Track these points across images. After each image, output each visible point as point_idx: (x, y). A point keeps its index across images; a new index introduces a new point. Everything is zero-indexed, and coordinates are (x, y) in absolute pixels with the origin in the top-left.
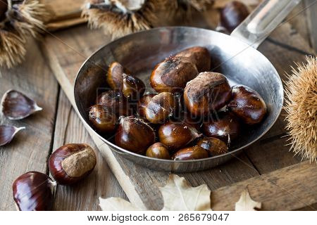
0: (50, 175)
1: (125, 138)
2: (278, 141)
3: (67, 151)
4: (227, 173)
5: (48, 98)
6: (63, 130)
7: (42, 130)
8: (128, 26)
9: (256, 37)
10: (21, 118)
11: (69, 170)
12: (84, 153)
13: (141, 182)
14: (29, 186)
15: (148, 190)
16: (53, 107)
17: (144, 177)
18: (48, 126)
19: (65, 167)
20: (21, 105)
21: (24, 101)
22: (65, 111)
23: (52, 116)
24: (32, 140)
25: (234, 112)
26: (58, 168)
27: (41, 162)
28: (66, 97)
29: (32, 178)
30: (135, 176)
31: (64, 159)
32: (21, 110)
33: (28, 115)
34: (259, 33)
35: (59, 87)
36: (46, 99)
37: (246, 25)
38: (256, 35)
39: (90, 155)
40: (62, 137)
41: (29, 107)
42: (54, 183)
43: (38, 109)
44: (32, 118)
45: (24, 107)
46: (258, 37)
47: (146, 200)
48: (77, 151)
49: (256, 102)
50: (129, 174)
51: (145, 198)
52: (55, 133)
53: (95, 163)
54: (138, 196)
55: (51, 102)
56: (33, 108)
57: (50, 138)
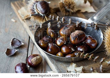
0: (27, 64)
1: (49, 50)
2: (102, 53)
3: (33, 56)
4: (85, 63)
5: (26, 41)
6: (31, 51)
7: (24, 51)
8: (44, 20)
9: (96, 21)
10: (17, 47)
11: (33, 62)
12: (38, 57)
13: (57, 66)
14: (21, 67)
15: (59, 68)
16: (28, 44)
17: (58, 64)
18: (26, 50)
19: (32, 61)
20: (17, 43)
21: (18, 41)
22: (32, 45)
23: (27, 46)
24: (21, 54)
25: (86, 44)
26: (30, 62)
27: (24, 61)
28: (32, 40)
29: (21, 65)
30: (55, 64)
31: (32, 59)
32: (17, 45)
33: (19, 46)
34: (97, 19)
35: (30, 37)
36: (25, 41)
37: (93, 17)
38: (96, 20)
39: (40, 58)
40: (31, 53)
41: (20, 43)
42: (29, 66)
43: (23, 44)
44: (21, 47)
45: (18, 43)
46: (97, 21)
47: (59, 71)
48: (36, 56)
49: (93, 41)
50: (53, 63)
51: (59, 70)
52: (29, 52)
53: (42, 60)
54: (56, 70)
55: (27, 42)
56: (21, 44)
57: (27, 53)
